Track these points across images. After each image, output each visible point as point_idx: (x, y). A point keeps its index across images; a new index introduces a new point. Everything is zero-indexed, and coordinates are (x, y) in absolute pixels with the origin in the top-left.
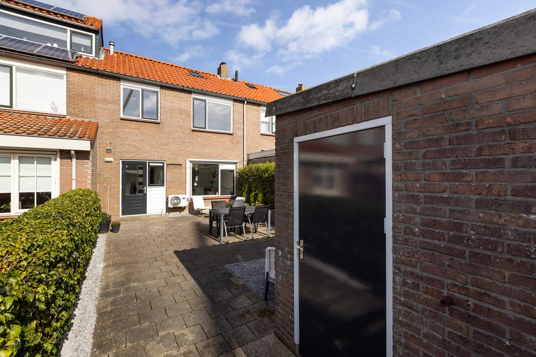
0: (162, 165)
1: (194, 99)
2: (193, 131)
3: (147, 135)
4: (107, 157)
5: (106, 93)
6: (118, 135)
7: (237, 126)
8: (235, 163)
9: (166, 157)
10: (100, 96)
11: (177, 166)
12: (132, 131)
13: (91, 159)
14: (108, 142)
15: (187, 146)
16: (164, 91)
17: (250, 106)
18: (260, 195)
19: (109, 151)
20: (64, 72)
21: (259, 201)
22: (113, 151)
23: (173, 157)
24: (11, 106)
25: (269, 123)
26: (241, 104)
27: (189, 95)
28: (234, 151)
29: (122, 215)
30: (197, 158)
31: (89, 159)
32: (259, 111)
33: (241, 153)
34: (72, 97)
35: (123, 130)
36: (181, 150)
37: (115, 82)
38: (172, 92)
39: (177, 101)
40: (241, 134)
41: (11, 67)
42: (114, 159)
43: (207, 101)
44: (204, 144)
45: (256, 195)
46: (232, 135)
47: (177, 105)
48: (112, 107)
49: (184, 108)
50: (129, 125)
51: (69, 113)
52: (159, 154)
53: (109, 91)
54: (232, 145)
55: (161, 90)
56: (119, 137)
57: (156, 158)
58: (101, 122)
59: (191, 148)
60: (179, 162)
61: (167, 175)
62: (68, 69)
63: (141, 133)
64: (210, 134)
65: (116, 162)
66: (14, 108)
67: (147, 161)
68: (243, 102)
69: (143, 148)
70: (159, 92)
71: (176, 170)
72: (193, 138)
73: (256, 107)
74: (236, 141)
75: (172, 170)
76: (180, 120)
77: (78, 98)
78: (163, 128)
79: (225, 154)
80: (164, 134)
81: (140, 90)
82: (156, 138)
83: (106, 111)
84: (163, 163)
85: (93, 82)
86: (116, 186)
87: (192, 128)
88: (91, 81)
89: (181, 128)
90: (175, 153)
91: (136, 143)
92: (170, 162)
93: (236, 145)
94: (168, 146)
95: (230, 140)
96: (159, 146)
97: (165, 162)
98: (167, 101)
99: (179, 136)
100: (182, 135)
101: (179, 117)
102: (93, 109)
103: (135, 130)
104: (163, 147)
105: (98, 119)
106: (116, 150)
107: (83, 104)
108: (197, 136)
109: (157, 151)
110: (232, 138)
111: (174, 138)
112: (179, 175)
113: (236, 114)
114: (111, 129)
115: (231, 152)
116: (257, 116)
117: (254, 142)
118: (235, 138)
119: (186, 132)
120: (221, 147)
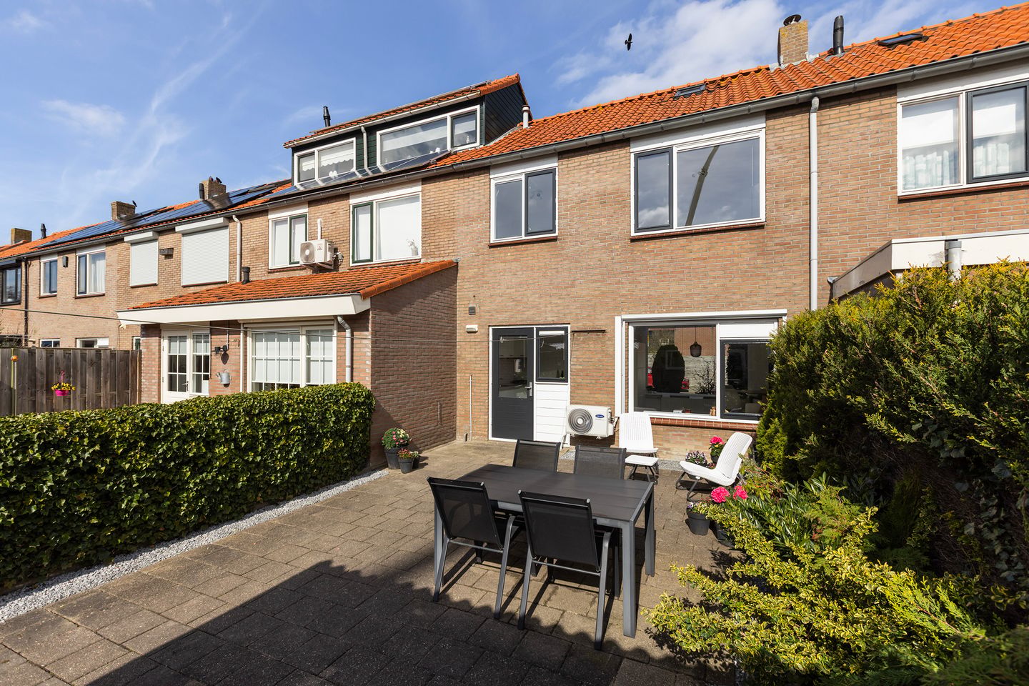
0: (563, 333)
1: (638, 156)
2: (634, 240)
3: (532, 270)
4: (469, 324)
5: (469, 203)
6: (486, 278)
7: (782, 195)
8: (776, 318)
9: (571, 313)
10: (460, 213)
11: (594, 335)
12: (508, 265)
13: (370, 329)
14: (471, 294)
15: (619, 282)
16: (565, 162)
17: (833, 113)
19: (472, 311)
20: (417, 189)
22: (477, 310)
23: (585, 314)
24: (371, 260)
26: (798, 117)
27: (622, 152)
28: (768, 278)
29: (493, 436)
30: (646, 312)
31: (368, 330)
32: (889, 115)
33: (798, 281)
34: (430, 226)
35: (492, 268)
36: (603, 294)
37: (482, 177)
38: (583, 158)
39: (593, 175)
40: (795, 217)
41: (370, 204)
42: (479, 325)
43: (675, 150)
44: (665, 270)
46: (763, 227)
47: (593, 186)
48: (477, 226)
49: (610, 188)
50: (502, 255)
51: (424, 255)
52: (555, 309)
53: (473, 199)
54: (759, 262)
55: (561, 162)
56: (487, 282)
57: (550, 319)
58: (463, 259)
59: (628, 287)
60: (599, 324)
61: (575, 359)
62: (425, 180)
63: (522, 269)
64: (682, 241)
65: (483, 331)
66: (376, 261)
67: (534, 327)
68: (803, 106)
69: (525, 300)
70: (557, 169)
71: (592, 344)
72: (634, 260)
73: (875, 103)
74: (776, 244)
75: (584, 345)
76: (602, 219)
77: (434, 226)
78: (563, 249)
79: (734, 293)
80: (567, 262)
81: (523, 177)
82: (550, 274)
83: (469, 237)
84: (566, 329)
85: (452, 190)
86: (482, 379)
87: (633, 234)
88: (450, 190)
89: (603, 240)
90: (589, 303)
91: (514, 290)
92: (580, 326)
93: (778, 258)
94: (573, 289)
95: (753, 246)
96: (554, 291)
97: (569, 326)
98: (573, 183)
99: (600, 260)
100: (605, 257)
101: (598, 213)
102: (452, 239)
103: (513, 263)
104: (565, 293)
105: (457, 255)
106: (482, 308)
107: (440, 234)
108: (644, 252)
109: (551, 303)
110: (764, 237)
111: (586, 268)
112: (599, 356)
113: (777, 157)
114: (476, 270)
115: (758, 283)
116: (877, 135)
117: (861, 237)
118: (776, 235)
119: (618, 247)
120: (720, 273)
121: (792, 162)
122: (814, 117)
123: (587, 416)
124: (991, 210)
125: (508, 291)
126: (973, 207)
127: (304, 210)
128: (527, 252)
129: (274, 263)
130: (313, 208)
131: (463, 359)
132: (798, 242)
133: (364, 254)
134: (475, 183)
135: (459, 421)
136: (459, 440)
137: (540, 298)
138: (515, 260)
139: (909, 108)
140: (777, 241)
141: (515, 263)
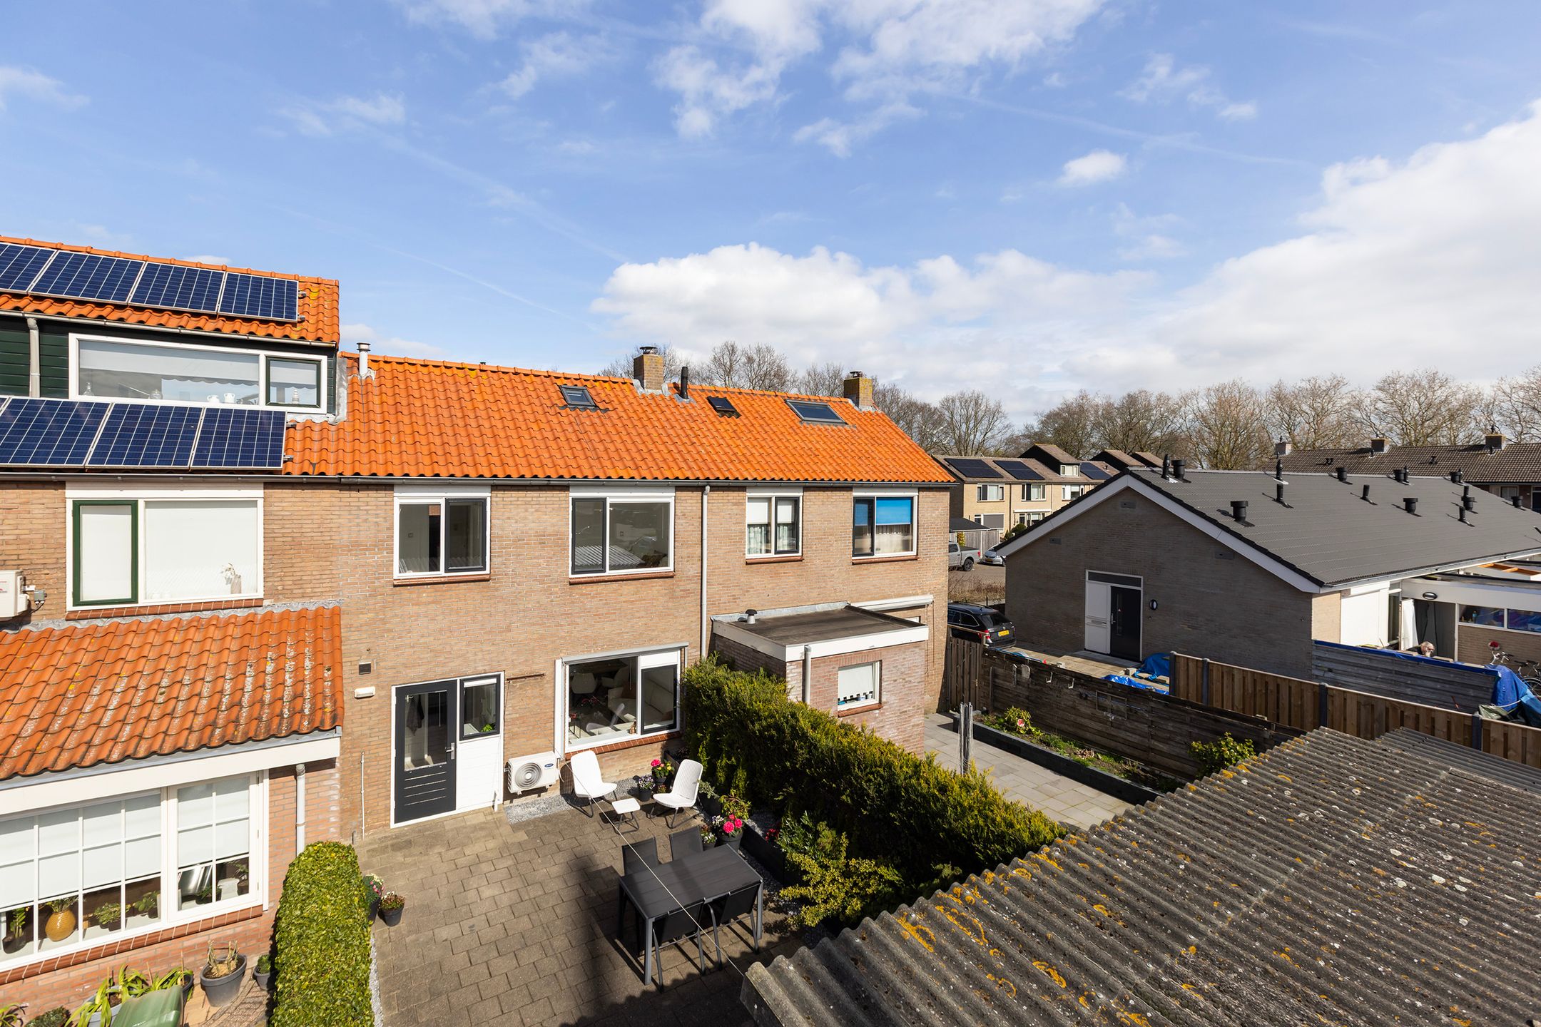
0: (494, 681)
1: (574, 500)
2: (571, 583)
3: (457, 613)
4: (360, 687)
5: (358, 525)
6: (388, 626)
7: (685, 552)
8: (680, 648)
9: (503, 660)
10: (344, 539)
11: (532, 680)
12: (423, 609)
14: (363, 648)
15: (558, 625)
16: (501, 494)
17: (715, 495)
18: (741, 774)
19: (365, 669)
20: (257, 493)
21: (737, 787)
22: (374, 667)
23: (521, 659)
24: (134, 599)
25: (768, 525)
26: (696, 495)
27: (562, 495)
28: (676, 617)
29: (397, 821)
30: (583, 653)
32: (743, 504)
33: (694, 619)
35: (399, 612)
36: (541, 637)
37: (382, 494)
38: (522, 494)
39: (532, 514)
40: (693, 570)
41: (133, 505)
42: (377, 687)
43: (608, 501)
44: (601, 611)
45: (731, 770)
46: (672, 577)
47: (533, 525)
48: (374, 558)
49: (550, 530)
50: (414, 596)
51: (269, 592)
52: (487, 657)
53: (366, 521)
54: (670, 604)
55: (495, 493)
56: (390, 631)
57: (480, 668)
58: (348, 600)
59: (567, 629)
60: (537, 669)
61: (508, 707)
62: (268, 485)
63: (443, 613)
64: (615, 585)
65: (383, 693)
66: (142, 602)
67: (458, 679)
68: (701, 489)
69: (448, 649)
70: (488, 501)
71: (531, 689)
72: (573, 603)
73: (735, 494)
74: (681, 591)
75: (518, 692)
76: (541, 561)
77: (292, 552)
78: (497, 590)
80: (500, 604)
81: (443, 502)
82: (480, 618)
83: (360, 571)
84: (498, 677)
85: (327, 504)
86: (381, 754)
87: (571, 576)
88: (323, 504)
89: (542, 582)
90: (527, 648)
91: (432, 638)
92: (514, 672)
93: (682, 602)
94: (508, 634)
95: (664, 591)
96: (486, 637)
97: (502, 674)
98: (509, 518)
99: (538, 602)
100: (544, 600)
101: (537, 554)
102: (328, 572)
103: (430, 606)
104: (498, 638)
105: (338, 595)
106: (382, 664)
107: (303, 564)
108: (582, 595)
109: (482, 651)
110: (671, 584)
111: (524, 610)
112: (538, 700)
113: (681, 522)
114: (371, 615)
115: (669, 621)
116: (737, 517)
118: (682, 583)
119: (555, 589)
120: (643, 613)
121: (691, 528)
122: (705, 497)
123: (536, 769)
124: (784, 573)
125: (422, 640)
126: (777, 570)
128: (450, 593)
131: (350, 734)
132: (695, 590)
134: (368, 499)
137: (468, 645)
138: (433, 602)
139: (751, 499)
140: (682, 588)
141: (433, 607)
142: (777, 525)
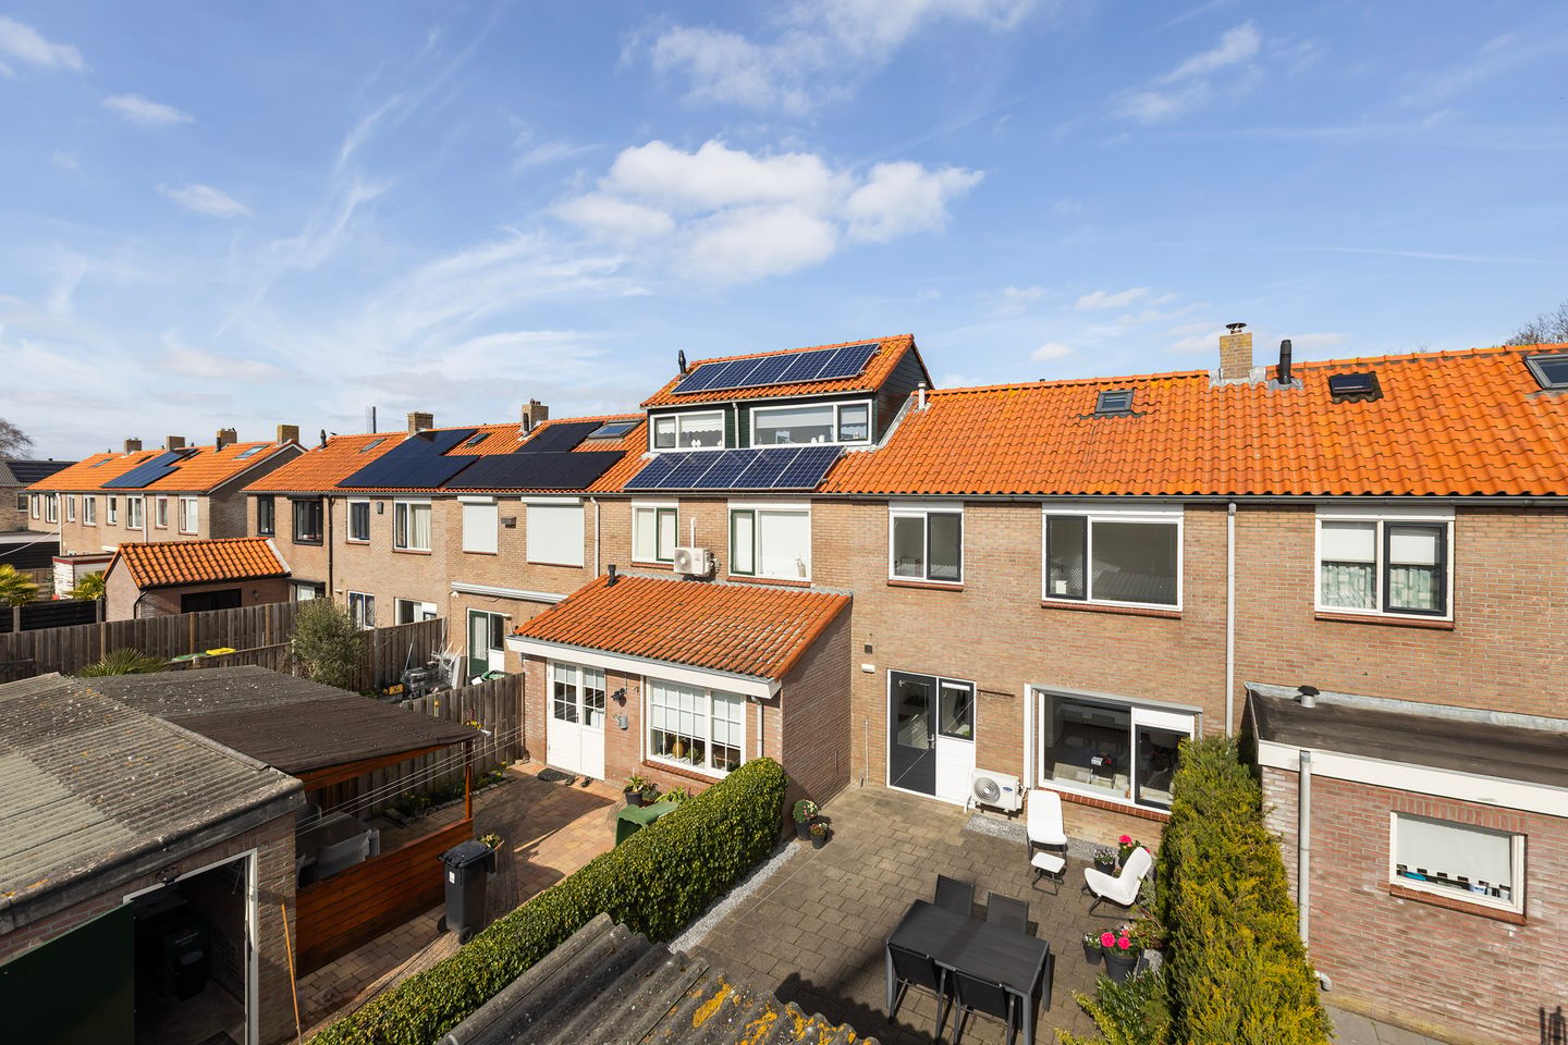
0: (968, 689)
1: (1049, 518)
2: (1045, 606)
3: (935, 618)
4: (867, 663)
5: (865, 533)
6: (884, 618)
7: (1200, 590)
8: (1192, 713)
9: (976, 671)
10: (855, 542)
11: (1001, 698)
12: (908, 608)
13: (781, 710)
14: (867, 632)
15: (1029, 648)
16: (972, 510)
19: (868, 649)
20: (807, 506)
22: (874, 650)
23: (992, 674)
24: (753, 573)
26: (1216, 516)
27: (1033, 512)
28: (1185, 671)
29: (891, 785)
31: (779, 710)
32: (1310, 531)
33: (1213, 680)
34: (820, 547)
35: (891, 608)
36: (1012, 657)
37: (880, 508)
38: (992, 510)
39: (1002, 530)
40: (1213, 614)
41: (753, 512)
42: (876, 666)
43: (1091, 520)
44: (1078, 643)
46: (1181, 619)
47: (1003, 541)
48: (875, 560)
49: (1020, 548)
50: (902, 596)
51: (815, 579)
52: (960, 663)
53: (869, 530)
54: (1175, 653)
55: (968, 509)
56: (885, 622)
57: (955, 673)
58: (858, 592)
59: (1040, 654)
60: (1008, 688)
61: (981, 719)
62: (815, 501)
63: (923, 615)
64: (1097, 617)
65: (880, 673)
66: (757, 575)
67: (937, 678)
68: (1224, 507)
69: (927, 648)
70: (963, 515)
71: (1000, 707)
72: (1045, 627)
73: (1290, 515)
74: (1193, 638)
75: (990, 706)
76: (1011, 578)
77: (826, 550)
78: (968, 602)
79: (1149, 680)
80: (972, 616)
81: (925, 516)
82: (954, 626)
83: (865, 570)
84: (971, 685)
85: (845, 515)
86: (879, 723)
87: (1044, 598)
89: (1012, 601)
90: (997, 664)
91: (915, 636)
92: (986, 685)
93: (1195, 653)
94: (979, 646)
95: (1170, 636)
96: (959, 645)
97: (975, 684)
98: (980, 534)
99: (1008, 621)
100: (1014, 619)
101: (1007, 571)
102: (845, 568)
104: (970, 648)
105: (852, 588)
106: (879, 648)
107: (832, 561)
108: (1056, 621)
109: (955, 657)
110: (1181, 629)
111: (994, 626)
112: (1008, 720)
113: (1195, 549)
114: (872, 607)
115: (1173, 674)
116: (1296, 548)
117: (1278, 647)
118: (1193, 629)
119: (1027, 610)
120: (1135, 657)
121: (1209, 559)
122: (1231, 519)
123: (994, 787)
124: (1404, 644)
125: (908, 635)
126: (1388, 638)
127: (674, 504)
128: (930, 598)
129: (637, 555)
130: (685, 504)
131: (859, 698)
132: (1216, 640)
133: (744, 564)
134: (871, 512)
135: (853, 764)
136: (854, 785)
137: (944, 648)
138: (915, 604)
139: (1327, 524)
140: (1194, 635)
141: (915, 607)
142: (1388, 566)
